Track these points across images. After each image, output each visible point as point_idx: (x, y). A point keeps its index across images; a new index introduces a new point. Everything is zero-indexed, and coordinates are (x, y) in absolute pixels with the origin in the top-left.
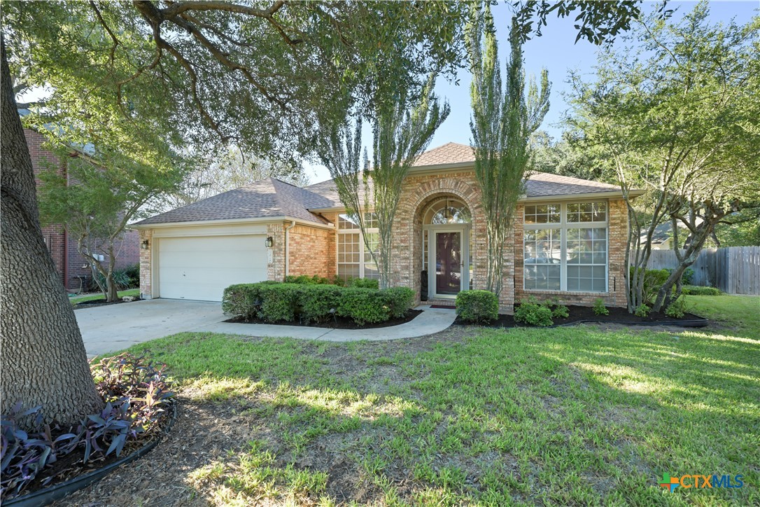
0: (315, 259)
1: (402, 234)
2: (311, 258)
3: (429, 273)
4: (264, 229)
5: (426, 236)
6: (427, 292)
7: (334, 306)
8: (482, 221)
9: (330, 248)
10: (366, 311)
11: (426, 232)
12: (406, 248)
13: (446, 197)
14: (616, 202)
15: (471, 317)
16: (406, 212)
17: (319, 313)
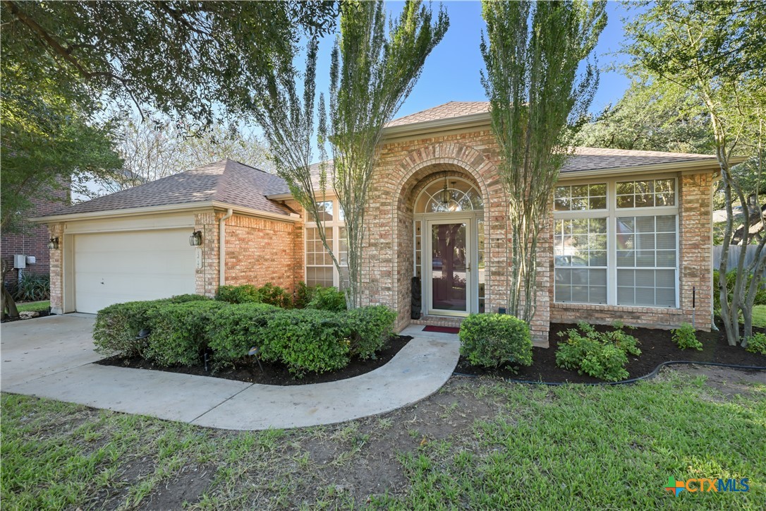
0: (273, 260)
1: (382, 225)
2: (266, 260)
3: (422, 280)
4: (189, 221)
5: (419, 229)
6: (420, 306)
7: (255, 345)
8: (498, 205)
9: (296, 246)
10: (306, 354)
11: (418, 223)
12: (388, 246)
13: (445, 173)
14: (692, 177)
15: (486, 362)
16: (387, 193)
17: (232, 354)
